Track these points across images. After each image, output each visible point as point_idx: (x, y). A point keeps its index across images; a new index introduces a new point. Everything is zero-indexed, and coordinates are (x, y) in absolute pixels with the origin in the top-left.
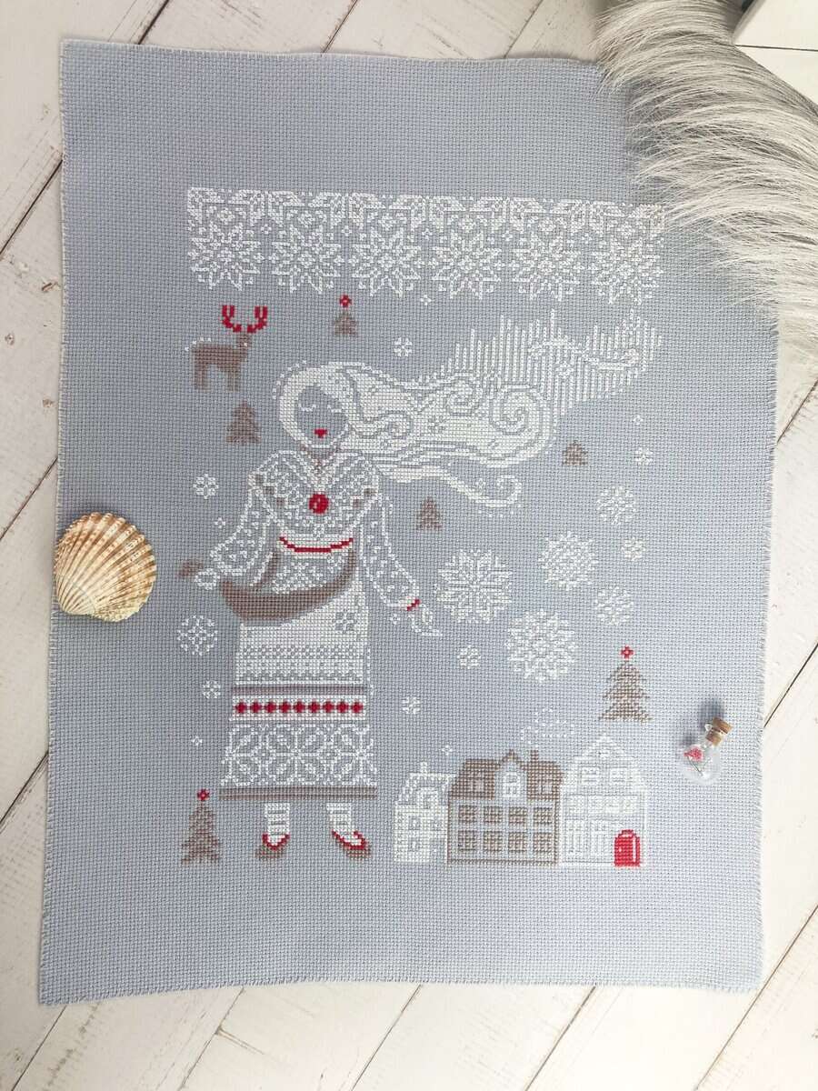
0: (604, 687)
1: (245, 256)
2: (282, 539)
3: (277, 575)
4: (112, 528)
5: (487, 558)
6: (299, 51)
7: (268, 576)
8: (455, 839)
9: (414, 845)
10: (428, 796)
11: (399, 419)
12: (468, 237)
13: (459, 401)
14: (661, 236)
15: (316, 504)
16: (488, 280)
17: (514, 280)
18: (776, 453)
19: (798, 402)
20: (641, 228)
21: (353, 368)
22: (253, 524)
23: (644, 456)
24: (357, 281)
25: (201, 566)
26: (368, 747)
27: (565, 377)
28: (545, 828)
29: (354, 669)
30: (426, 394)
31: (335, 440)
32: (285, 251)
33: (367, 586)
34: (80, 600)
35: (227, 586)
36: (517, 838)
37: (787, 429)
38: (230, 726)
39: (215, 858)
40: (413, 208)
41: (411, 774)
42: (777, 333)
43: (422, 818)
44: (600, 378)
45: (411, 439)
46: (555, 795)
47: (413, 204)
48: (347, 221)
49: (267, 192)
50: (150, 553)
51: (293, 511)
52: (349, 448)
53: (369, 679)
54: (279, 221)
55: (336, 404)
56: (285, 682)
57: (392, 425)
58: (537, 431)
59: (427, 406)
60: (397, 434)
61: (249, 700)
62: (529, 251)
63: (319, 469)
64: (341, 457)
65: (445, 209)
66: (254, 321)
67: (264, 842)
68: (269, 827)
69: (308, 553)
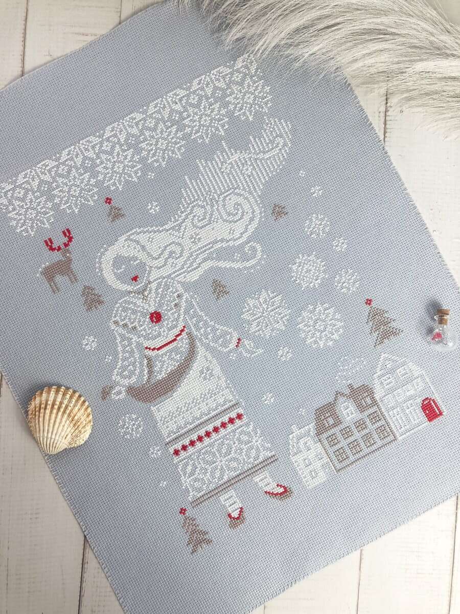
0: (367, 328)
1: (41, 208)
2: (146, 348)
3: (155, 369)
4: (51, 394)
5: (264, 294)
6: (9, 84)
7: (150, 372)
8: (334, 458)
9: (314, 474)
10: (306, 443)
11: (173, 247)
12: (155, 129)
13: (200, 219)
14: (257, 69)
15: (154, 319)
16: (178, 145)
17: (192, 138)
18: (386, 148)
19: (382, 115)
20: (244, 71)
21: (133, 234)
22: (127, 349)
23: (317, 191)
24: (108, 187)
25: (112, 388)
26: (258, 435)
27: (249, 174)
28: (379, 424)
29: (227, 396)
30: (180, 225)
31: (145, 278)
32: (61, 193)
33: (208, 347)
34: (55, 444)
35: (131, 390)
36: (367, 437)
37: (385, 133)
38: (176, 466)
39: (209, 542)
40: (116, 131)
41: (290, 436)
42: (349, 84)
43: (309, 457)
44: (269, 163)
45: (186, 254)
46: (374, 403)
47: (115, 129)
48: (85, 158)
49: (34, 168)
50: (80, 396)
51: (145, 330)
52: (155, 278)
53: (237, 397)
54: (50, 180)
55: (135, 258)
56: (193, 425)
57: (171, 253)
58: (251, 211)
59: (184, 232)
60: (177, 256)
61: (178, 446)
62: (191, 118)
63: (145, 298)
64: (154, 286)
65: (134, 121)
66: (66, 240)
67: (231, 519)
68: (229, 509)
69: (165, 348)
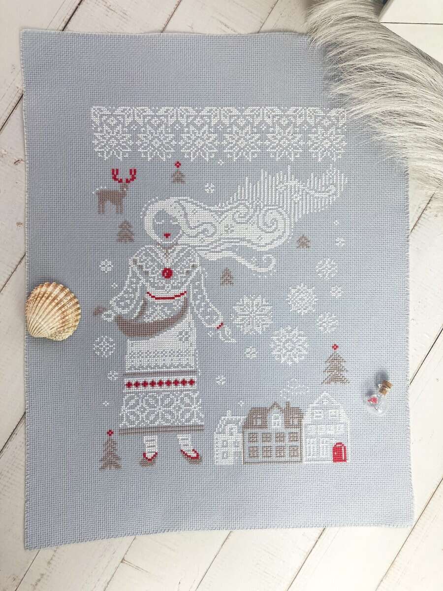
0: (323, 366)
1: (123, 142)
2: (148, 293)
3: (146, 312)
4: (57, 290)
5: (259, 299)
6: (148, 33)
7: (141, 313)
8: (247, 451)
9: (225, 456)
10: (232, 429)
11: (209, 227)
12: (242, 128)
13: (241, 216)
14: (344, 124)
15: (166, 274)
16: (254, 151)
17: (268, 151)
18: (410, 238)
19: (420, 210)
20: (334, 121)
21: (184, 200)
22: (132, 285)
23: (340, 242)
24: (184, 154)
25: (106, 310)
26: (198, 403)
27: (296, 201)
28: (294, 443)
29: (190, 361)
30: (223, 213)
31: (175, 239)
32: (144, 139)
33: (195, 317)
34: (40, 329)
35: (119, 319)
36: (280, 449)
37: (415, 225)
38: (124, 395)
39: (118, 467)
40: (212, 114)
41: (222, 417)
42: (408, 174)
43: (229, 441)
44: (315, 201)
45: (215, 237)
46: (299, 425)
47: (212, 112)
48: (177, 122)
49: (134, 108)
50: (77, 303)
51: (154, 278)
52: (183, 243)
53: (197, 367)
54: (141, 124)
55: (175, 219)
56: (152, 370)
57: (205, 230)
58: (283, 230)
59: (223, 219)
60: (208, 235)
61: (133, 381)
62: (275, 135)
63: (167, 254)
64: (179, 248)
65: (230, 114)
66: (129, 177)
67: (144, 457)
68: (147, 449)
69: (162, 300)
